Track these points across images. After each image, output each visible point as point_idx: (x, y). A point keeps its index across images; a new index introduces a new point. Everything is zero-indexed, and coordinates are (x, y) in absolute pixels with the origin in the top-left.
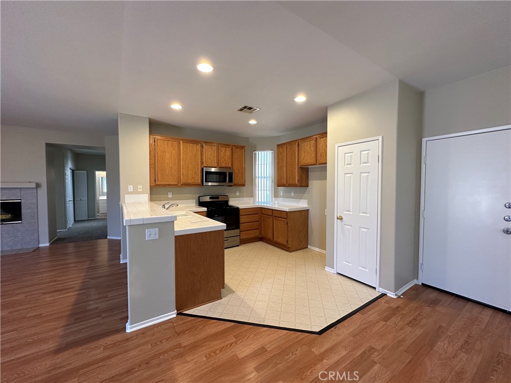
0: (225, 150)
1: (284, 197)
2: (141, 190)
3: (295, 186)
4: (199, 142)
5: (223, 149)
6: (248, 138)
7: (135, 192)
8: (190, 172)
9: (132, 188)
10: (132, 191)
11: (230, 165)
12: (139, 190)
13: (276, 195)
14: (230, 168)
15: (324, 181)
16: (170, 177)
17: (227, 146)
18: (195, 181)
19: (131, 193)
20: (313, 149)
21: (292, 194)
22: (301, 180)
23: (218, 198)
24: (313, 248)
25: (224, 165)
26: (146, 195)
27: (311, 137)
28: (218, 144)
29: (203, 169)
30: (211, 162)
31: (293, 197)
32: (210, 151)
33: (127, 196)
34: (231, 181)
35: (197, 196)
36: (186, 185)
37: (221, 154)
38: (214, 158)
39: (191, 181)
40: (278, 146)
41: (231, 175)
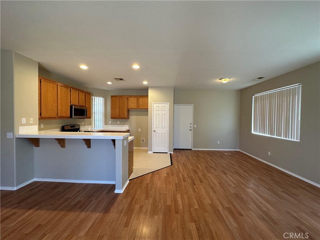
0: (82, 94)
1: (111, 124)
2: (32, 122)
3: (123, 118)
4: (69, 87)
7: (28, 124)
8: (64, 108)
9: (25, 121)
10: (25, 123)
11: (84, 105)
12: (31, 122)
13: (106, 123)
14: (84, 106)
16: (52, 111)
17: (83, 91)
18: (66, 114)
19: (24, 125)
20: (136, 102)
22: (127, 116)
23: (74, 126)
25: (82, 104)
26: (36, 127)
27: (135, 96)
28: (79, 90)
29: (71, 107)
30: (75, 102)
31: (118, 124)
32: (75, 94)
33: (20, 128)
34: (86, 115)
35: (61, 126)
36: (61, 117)
37: (80, 96)
38: (76, 99)
39: (64, 115)
40: (112, 96)
41: (86, 111)
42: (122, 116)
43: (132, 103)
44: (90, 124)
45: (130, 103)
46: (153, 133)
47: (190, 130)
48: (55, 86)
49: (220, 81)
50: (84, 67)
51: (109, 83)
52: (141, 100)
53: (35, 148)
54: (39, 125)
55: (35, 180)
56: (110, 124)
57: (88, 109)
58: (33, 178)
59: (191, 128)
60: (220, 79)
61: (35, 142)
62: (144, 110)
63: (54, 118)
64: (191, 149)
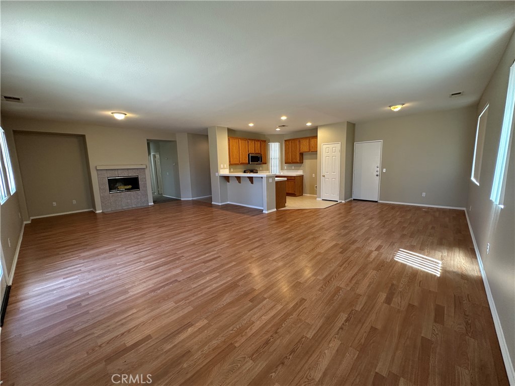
0: (258, 144)
1: (287, 169)
2: (226, 167)
3: (297, 163)
4: (246, 139)
5: (256, 143)
6: (265, 135)
7: (224, 168)
8: (244, 157)
10: (222, 167)
11: (260, 152)
13: (282, 169)
14: (260, 154)
15: (315, 160)
16: (236, 159)
17: (258, 141)
18: (246, 162)
19: (222, 169)
20: (308, 144)
21: (293, 168)
22: (300, 160)
23: (253, 171)
24: (306, 195)
25: (257, 152)
26: (228, 170)
27: (306, 138)
28: (255, 140)
29: (249, 155)
30: (252, 150)
31: (293, 170)
32: (251, 144)
33: (221, 170)
34: (261, 161)
35: (243, 170)
36: (242, 164)
37: (256, 145)
38: (253, 148)
39: (244, 162)
40: (285, 141)
41: (261, 158)
42: (294, 161)
43: (304, 147)
44: (268, 169)
45: (302, 146)
46: (322, 178)
47: (377, 175)
48: (238, 140)
49: (389, 108)
50: (251, 125)
51: (278, 129)
52: (313, 141)
53: (228, 183)
54: (230, 169)
55: (228, 203)
56: (285, 170)
57: (263, 155)
58: (228, 201)
59: (378, 173)
60: (390, 107)
61: (227, 178)
62: (314, 152)
63: (238, 164)
64: (377, 202)
